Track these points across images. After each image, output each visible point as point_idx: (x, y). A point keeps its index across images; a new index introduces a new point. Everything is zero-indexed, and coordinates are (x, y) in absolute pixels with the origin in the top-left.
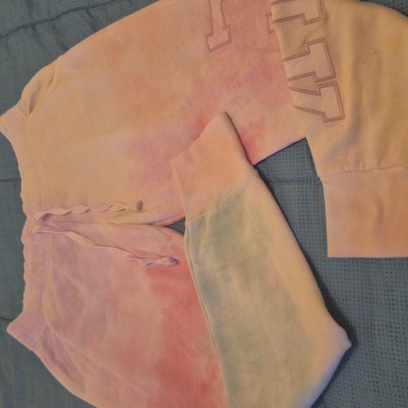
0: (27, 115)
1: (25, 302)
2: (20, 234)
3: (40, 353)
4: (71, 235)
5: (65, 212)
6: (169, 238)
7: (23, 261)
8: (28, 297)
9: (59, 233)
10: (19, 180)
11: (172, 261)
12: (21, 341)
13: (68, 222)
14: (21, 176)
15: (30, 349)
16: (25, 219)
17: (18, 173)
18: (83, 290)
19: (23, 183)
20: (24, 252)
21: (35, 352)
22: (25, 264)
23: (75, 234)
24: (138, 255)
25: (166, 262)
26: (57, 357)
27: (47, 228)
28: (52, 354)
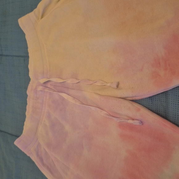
0: (38, 19)
1: (25, 128)
2: (26, 88)
3: (34, 158)
4: (64, 95)
5: (62, 81)
6: (138, 110)
7: (26, 104)
8: (28, 125)
9: (56, 93)
10: (28, 57)
11: (140, 123)
12: (23, 150)
13: (62, 88)
14: (30, 55)
15: (28, 155)
16: (30, 81)
17: (28, 53)
18: (67, 127)
19: (30, 59)
20: (28, 100)
21: (31, 157)
22: (27, 106)
23: (67, 95)
24: (113, 115)
25: (136, 123)
26: (45, 162)
27: (48, 89)
28: (41, 160)
